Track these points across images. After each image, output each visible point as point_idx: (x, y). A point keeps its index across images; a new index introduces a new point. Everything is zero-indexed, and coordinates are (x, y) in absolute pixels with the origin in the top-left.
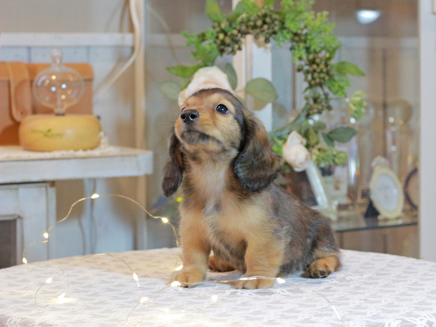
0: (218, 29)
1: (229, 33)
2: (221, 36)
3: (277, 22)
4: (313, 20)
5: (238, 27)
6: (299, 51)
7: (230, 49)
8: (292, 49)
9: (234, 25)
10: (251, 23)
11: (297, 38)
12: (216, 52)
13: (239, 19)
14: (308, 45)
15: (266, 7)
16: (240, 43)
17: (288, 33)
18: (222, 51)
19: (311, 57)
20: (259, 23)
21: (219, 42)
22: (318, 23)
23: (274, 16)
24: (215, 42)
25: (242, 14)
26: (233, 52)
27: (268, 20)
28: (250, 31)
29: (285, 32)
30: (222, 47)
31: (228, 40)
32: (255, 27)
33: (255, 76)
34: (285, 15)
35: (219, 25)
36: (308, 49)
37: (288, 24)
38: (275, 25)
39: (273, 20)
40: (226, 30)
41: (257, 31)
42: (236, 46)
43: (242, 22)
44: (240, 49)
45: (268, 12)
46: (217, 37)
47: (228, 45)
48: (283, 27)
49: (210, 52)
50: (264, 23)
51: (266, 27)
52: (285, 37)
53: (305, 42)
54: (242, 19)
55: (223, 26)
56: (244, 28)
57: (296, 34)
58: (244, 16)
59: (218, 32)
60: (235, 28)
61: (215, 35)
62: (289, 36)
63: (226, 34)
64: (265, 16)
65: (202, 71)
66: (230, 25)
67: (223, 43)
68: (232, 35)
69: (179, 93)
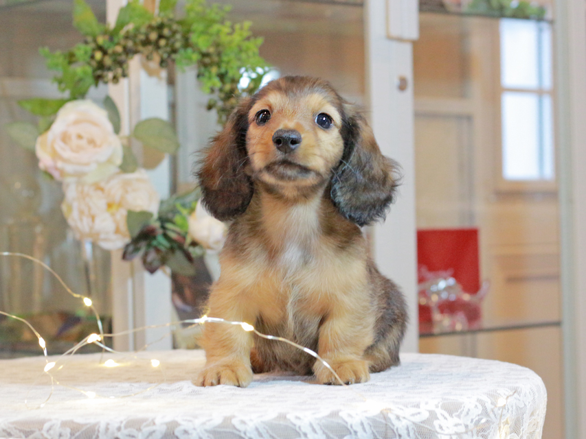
0: (92, 45)
1: (110, 51)
2: (98, 55)
3: (178, 36)
4: (230, 34)
5: (123, 42)
6: (210, 78)
7: (110, 75)
8: (199, 76)
9: (116, 40)
10: (142, 37)
11: (207, 60)
12: (90, 80)
13: (122, 33)
14: (223, 70)
15: (162, 14)
16: (125, 66)
17: (194, 52)
18: (98, 78)
19: (228, 87)
20: (153, 36)
21: (94, 64)
22: (237, 38)
23: (175, 27)
24: (89, 64)
25: (127, 23)
26: (115, 79)
27: (166, 32)
28: (140, 48)
29: (189, 51)
30: (99, 72)
31: (108, 61)
32: (146, 42)
33: (145, 115)
34: (190, 25)
35: (95, 41)
36: (222, 77)
37: (194, 38)
38: (176, 41)
39: (174, 33)
40: (106, 46)
41: (150, 48)
42: (119, 71)
43: (127, 37)
44: (124, 75)
45: (165, 21)
46: (92, 57)
47: (109, 69)
48: (187, 44)
49: (81, 80)
50: (161, 36)
51: (162, 42)
52: (190, 59)
53: (218, 65)
54: (128, 32)
55: (101, 40)
56: (130, 44)
57: (205, 55)
58: (130, 27)
59: (94, 50)
60: (118, 44)
61: (90, 53)
62: (196, 57)
63: (105, 53)
64: (161, 27)
65: (70, 106)
66: (111, 39)
67: (101, 66)
68: (115, 54)
69: (35, 139)
